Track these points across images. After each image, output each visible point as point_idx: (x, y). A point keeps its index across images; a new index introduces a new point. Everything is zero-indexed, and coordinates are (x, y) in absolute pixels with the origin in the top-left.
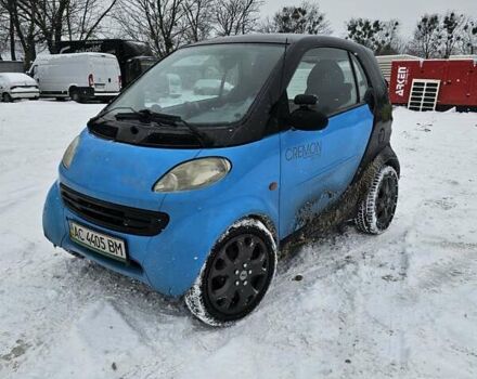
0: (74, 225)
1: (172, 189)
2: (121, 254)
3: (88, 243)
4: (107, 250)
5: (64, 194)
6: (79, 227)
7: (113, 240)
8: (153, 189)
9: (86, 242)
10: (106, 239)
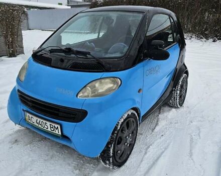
0: (28, 114)
1: (88, 96)
2: (58, 132)
3: (37, 125)
4: (49, 129)
5: (20, 96)
6: (31, 116)
7: (53, 125)
8: (77, 96)
9: (35, 124)
10: (48, 123)
